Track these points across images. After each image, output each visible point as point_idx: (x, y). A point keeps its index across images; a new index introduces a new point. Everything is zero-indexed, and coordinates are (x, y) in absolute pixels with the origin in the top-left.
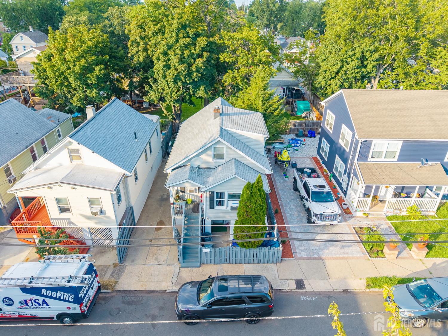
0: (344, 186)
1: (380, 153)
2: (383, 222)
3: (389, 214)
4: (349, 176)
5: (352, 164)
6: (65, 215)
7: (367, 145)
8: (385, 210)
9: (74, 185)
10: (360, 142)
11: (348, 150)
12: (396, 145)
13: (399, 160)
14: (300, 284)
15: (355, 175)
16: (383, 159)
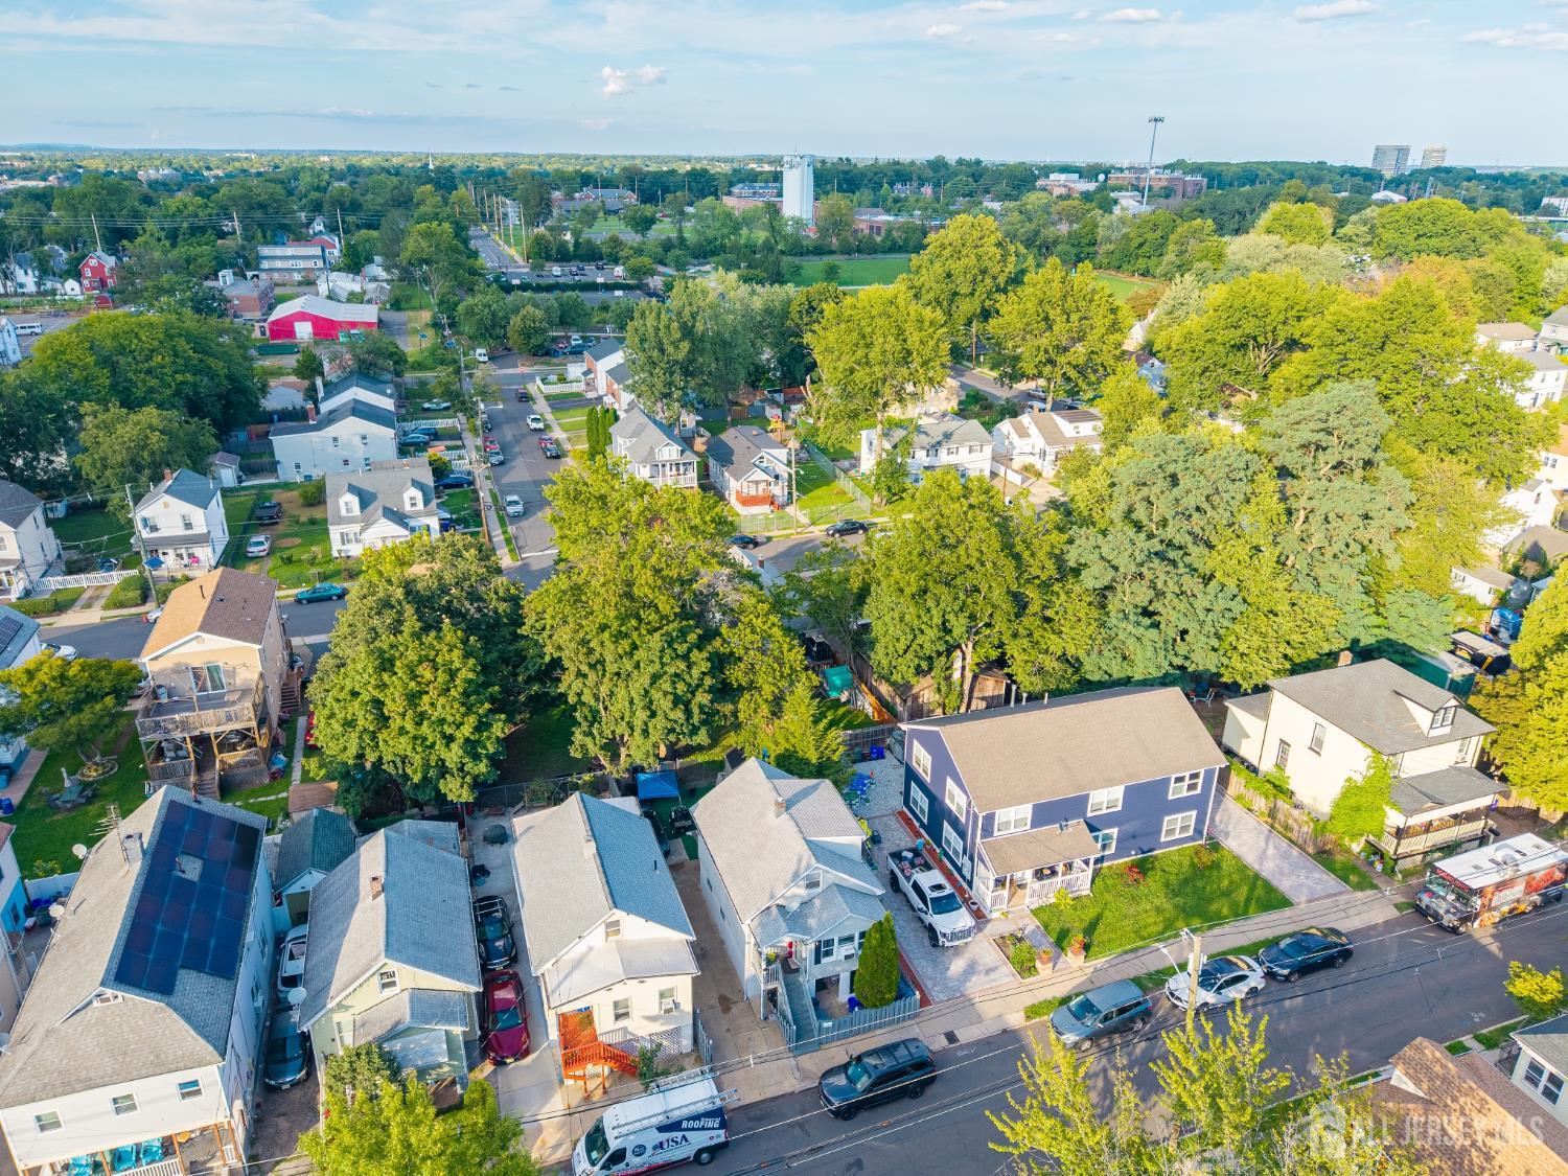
0: (966, 872)
1: (1008, 823)
2: (1027, 921)
3: (1033, 907)
4: (971, 859)
5: (973, 843)
6: (622, 1023)
7: (990, 818)
8: (1027, 901)
10: (981, 816)
11: (963, 820)
12: (1026, 811)
13: (1033, 826)
14: (951, 1037)
15: (981, 859)
16: (1012, 830)
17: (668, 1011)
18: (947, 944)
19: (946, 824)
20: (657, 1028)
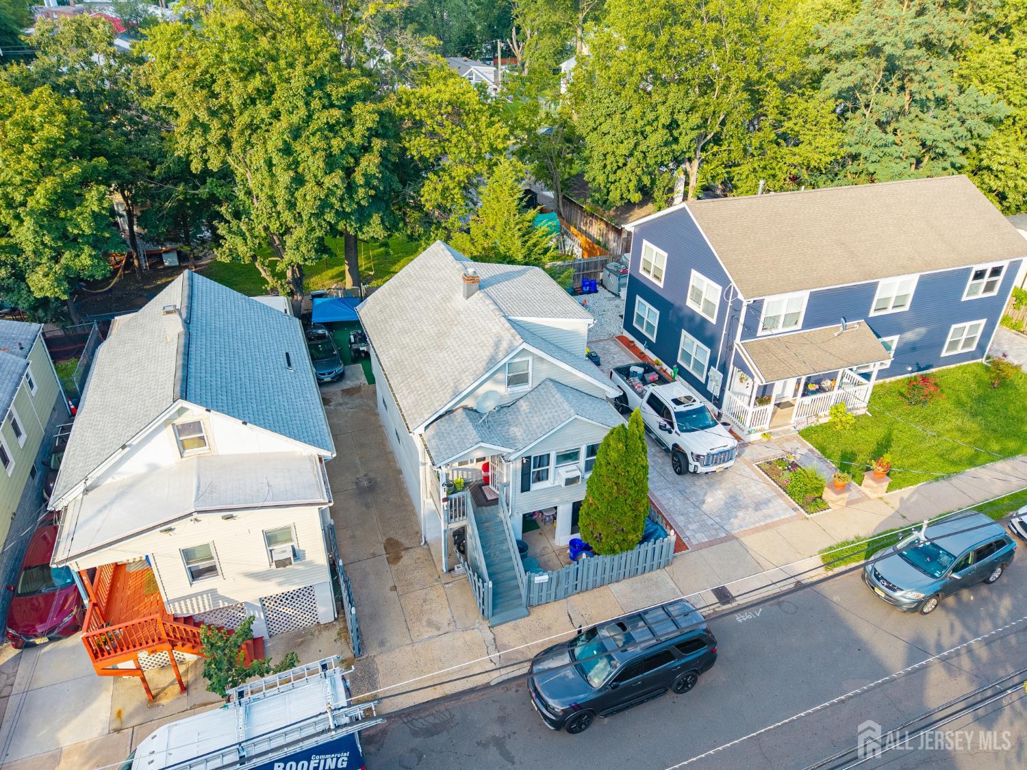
0: (714, 388)
1: (775, 319)
2: (795, 444)
3: (801, 427)
4: (724, 369)
5: (729, 347)
6: (204, 584)
7: (755, 308)
8: (793, 419)
9: (228, 513)
10: (745, 304)
11: (713, 321)
12: (798, 302)
13: (805, 326)
14: (723, 595)
15: (743, 367)
16: (780, 329)
17: (282, 563)
18: (701, 469)
19: (684, 332)
20: (272, 589)
